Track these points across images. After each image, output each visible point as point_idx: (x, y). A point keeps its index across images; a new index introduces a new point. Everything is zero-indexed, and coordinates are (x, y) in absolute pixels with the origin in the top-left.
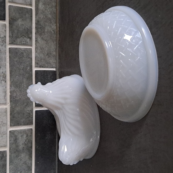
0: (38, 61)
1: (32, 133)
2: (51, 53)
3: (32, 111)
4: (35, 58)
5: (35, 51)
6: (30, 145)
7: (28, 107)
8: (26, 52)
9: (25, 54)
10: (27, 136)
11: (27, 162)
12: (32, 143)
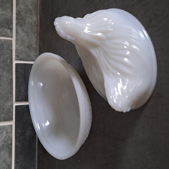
0: (19, 53)
1: (12, 129)
2: (31, 46)
3: (12, 106)
4: (16, 50)
5: (16, 43)
6: (9, 142)
7: (8, 101)
8: (6, 43)
9: (5, 46)
10: (7, 132)
11: (7, 160)
12: (12, 140)
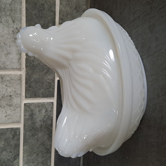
0: (63, 16)
1: (52, 108)
2: (80, 7)
3: (53, 81)
4: (60, 12)
5: (60, 3)
6: (49, 122)
7: (49, 74)
8: (48, 3)
9: (46, 6)
10: (46, 111)
11: (46, 143)
12: (52, 120)
